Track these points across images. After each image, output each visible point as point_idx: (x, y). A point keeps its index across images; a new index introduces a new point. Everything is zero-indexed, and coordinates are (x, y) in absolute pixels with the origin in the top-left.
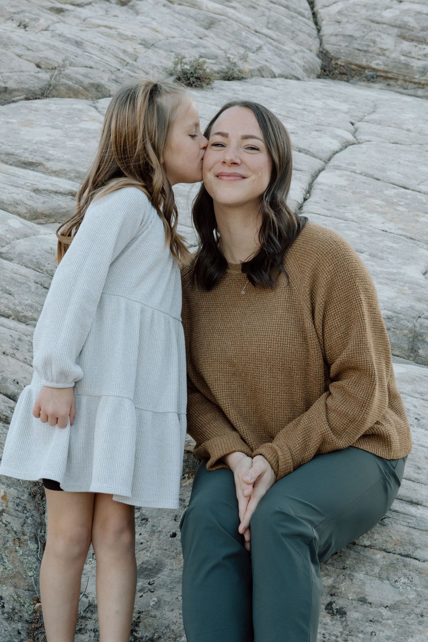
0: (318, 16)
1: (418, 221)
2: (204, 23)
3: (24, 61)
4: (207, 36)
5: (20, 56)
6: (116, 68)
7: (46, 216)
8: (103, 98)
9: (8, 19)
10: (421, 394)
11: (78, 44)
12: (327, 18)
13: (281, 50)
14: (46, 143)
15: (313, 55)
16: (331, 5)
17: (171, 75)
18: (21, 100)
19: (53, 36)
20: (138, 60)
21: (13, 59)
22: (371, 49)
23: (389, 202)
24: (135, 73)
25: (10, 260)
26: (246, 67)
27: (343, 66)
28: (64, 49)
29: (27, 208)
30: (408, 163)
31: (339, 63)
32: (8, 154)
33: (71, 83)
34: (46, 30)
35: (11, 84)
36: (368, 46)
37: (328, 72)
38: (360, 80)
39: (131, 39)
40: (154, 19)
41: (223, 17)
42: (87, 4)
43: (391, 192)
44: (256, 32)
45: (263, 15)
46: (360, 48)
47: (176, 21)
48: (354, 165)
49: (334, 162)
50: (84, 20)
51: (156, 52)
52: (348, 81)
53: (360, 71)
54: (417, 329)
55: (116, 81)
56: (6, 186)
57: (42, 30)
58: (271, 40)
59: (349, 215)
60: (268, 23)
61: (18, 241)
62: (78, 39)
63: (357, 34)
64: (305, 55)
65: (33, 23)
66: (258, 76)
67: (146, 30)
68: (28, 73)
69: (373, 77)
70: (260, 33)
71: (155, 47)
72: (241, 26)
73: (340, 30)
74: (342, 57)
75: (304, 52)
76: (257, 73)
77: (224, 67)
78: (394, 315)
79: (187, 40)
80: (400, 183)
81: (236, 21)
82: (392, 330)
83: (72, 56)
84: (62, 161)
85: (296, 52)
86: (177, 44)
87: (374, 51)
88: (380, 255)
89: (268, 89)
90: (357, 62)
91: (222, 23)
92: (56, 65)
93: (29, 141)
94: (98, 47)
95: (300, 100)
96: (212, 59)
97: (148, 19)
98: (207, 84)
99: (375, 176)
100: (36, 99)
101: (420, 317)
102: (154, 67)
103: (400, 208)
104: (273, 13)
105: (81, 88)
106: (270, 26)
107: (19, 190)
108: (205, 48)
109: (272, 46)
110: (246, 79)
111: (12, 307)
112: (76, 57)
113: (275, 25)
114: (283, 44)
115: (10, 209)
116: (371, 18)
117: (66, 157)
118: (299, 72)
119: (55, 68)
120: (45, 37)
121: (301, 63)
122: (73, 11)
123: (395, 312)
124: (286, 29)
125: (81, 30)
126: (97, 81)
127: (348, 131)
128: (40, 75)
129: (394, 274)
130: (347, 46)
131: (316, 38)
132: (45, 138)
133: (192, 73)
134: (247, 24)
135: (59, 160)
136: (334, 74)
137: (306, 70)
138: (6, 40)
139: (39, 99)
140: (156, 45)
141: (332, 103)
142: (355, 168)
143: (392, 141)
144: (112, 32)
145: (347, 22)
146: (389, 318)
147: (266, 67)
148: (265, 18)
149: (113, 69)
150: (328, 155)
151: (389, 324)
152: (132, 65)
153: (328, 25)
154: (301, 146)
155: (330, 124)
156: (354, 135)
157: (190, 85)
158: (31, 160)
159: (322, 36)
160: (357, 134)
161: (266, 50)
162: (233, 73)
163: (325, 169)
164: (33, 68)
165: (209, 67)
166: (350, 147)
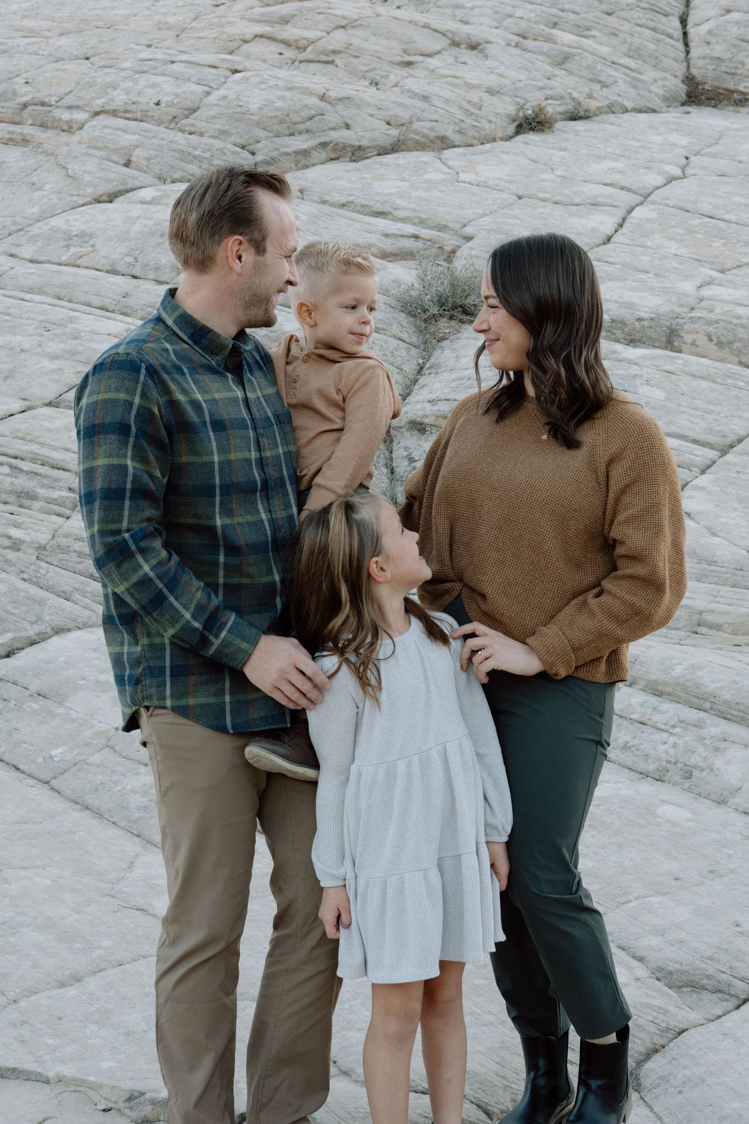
0: (689, 36)
1: (711, 246)
2: (556, 60)
3: (376, 120)
4: (556, 76)
5: (372, 116)
6: (460, 119)
7: (394, 255)
8: (447, 149)
9: (360, 78)
10: (656, 366)
11: (425, 98)
12: (697, 39)
13: (638, 80)
14: (395, 194)
15: (678, 81)
16: (703, 23)
17: (514, 121)
18: (374, 156)
19: (402, 93)
20: (482, 109)
21: (366, 119)
22: (739, 72)
23: (691, 231)
24: (479, 122)
26: (593, 105)
27: (710, 91)
28: (412, 105)
29: (378, 249)
30: (723, 195)
31: (707, 88)
32: (363, 206)
33: (417, 137)
34: (396, 86)
35: (365, 143)
36: (736, 68)
37: (694, 98)
38: (728, 105)
39: (477, 87)
40: (502, 63)
41: (579, 51)
42: (436, 54)
43: (695, 222)
44: (613, 63)
45: (624, 42)
46: (728, 71)
47: (525, 62)
48: (669, 199)
49: (652, 197)
50: (433, 71)
51: (501, 98)
52: (715, 107)
53: (728, 95)
54: (673, 327)
55: (460, 132)
56: (361, 232)
57: (393, 87)
58: (628, 71)
59: (649, 243)
60: (630, 50)
62: (425, 93)
63: (725, 56)
64: (667, 83)
65: (384, 80)
66: (607, 113)
67: (492, 76)
68: (379, 131)
69: (741, 101)
70: (617, 64)
71: (501, 94)
72: (597, 58)
73: (709, 51)
74: (710, 82)
75: (666, 79)
76: (607, 109)
77: (570, 107)
79: (534, 83)
80: (708, 213)
81: (592, 54)
82: (654, 327)
83: (419, 112)
85: (656, 81)
86: (523, 87)
87: (742, 73)
88: (663, 274)
89: (612, 125)
90: (725, 86)
91: (576, 58)
92: (405, 122)
93: (381, 194)
94: (444, 100)
95: (640, 137)
96: (558, 100)
97: (496, 64)
98: (549, 128)
99: (686, 208)
100: (387, 154)
101: (677, 318)
102: (497, 114)
103: (699, 236)
104: (635, 39)
105: (427, 141)
106: (631, 53)
107: (372, 236)
108: (552, 88)
109: (630, 77)
110: (592, 117)
112: (423, 112)
113: (636, 53)
114: (641, 74)
116: (741, 37)
117: (411, 206)
118: (658, 104)
119: (404, 124)
120: (394, 95)
121: (661, 92)
122: (422, 62)
123: (657, 315)
124: (649, 56)
125: (429, 83)
126: (442, 133)
127: (678, 166)
128: (390, 132)
129: (669, 288)
130: (714, 70)
131: (683, 62)
132: (394, 191)
133: (533, 118)
134: (603, 56)
135: (405, 209)
136: (700, 100)
137: (666, 99)
138: (358, 101)
139: (390, 154)
140: (501, 91)
142: (668, 202)
143: (719, 174)
144: (460, 81)
145: (717, 43)
146: (652, 319)
147: (617, 102)
148: (626, 45)
149: (457, 121)
150: (649, 191)
151: (651, 324)
152: (476, 115)
153: (697, 46)
154: (624, 184)
155: (661, 161)
156: (683, 169)
157: (532, 129)
158: (381, 210)
159: (690, 59)
160: (687, 168)
161: (621, 83)
162: (579, 113)
163: (642, 203)
164: (382, 126)
165: (552, 109)
166: (674, 182)
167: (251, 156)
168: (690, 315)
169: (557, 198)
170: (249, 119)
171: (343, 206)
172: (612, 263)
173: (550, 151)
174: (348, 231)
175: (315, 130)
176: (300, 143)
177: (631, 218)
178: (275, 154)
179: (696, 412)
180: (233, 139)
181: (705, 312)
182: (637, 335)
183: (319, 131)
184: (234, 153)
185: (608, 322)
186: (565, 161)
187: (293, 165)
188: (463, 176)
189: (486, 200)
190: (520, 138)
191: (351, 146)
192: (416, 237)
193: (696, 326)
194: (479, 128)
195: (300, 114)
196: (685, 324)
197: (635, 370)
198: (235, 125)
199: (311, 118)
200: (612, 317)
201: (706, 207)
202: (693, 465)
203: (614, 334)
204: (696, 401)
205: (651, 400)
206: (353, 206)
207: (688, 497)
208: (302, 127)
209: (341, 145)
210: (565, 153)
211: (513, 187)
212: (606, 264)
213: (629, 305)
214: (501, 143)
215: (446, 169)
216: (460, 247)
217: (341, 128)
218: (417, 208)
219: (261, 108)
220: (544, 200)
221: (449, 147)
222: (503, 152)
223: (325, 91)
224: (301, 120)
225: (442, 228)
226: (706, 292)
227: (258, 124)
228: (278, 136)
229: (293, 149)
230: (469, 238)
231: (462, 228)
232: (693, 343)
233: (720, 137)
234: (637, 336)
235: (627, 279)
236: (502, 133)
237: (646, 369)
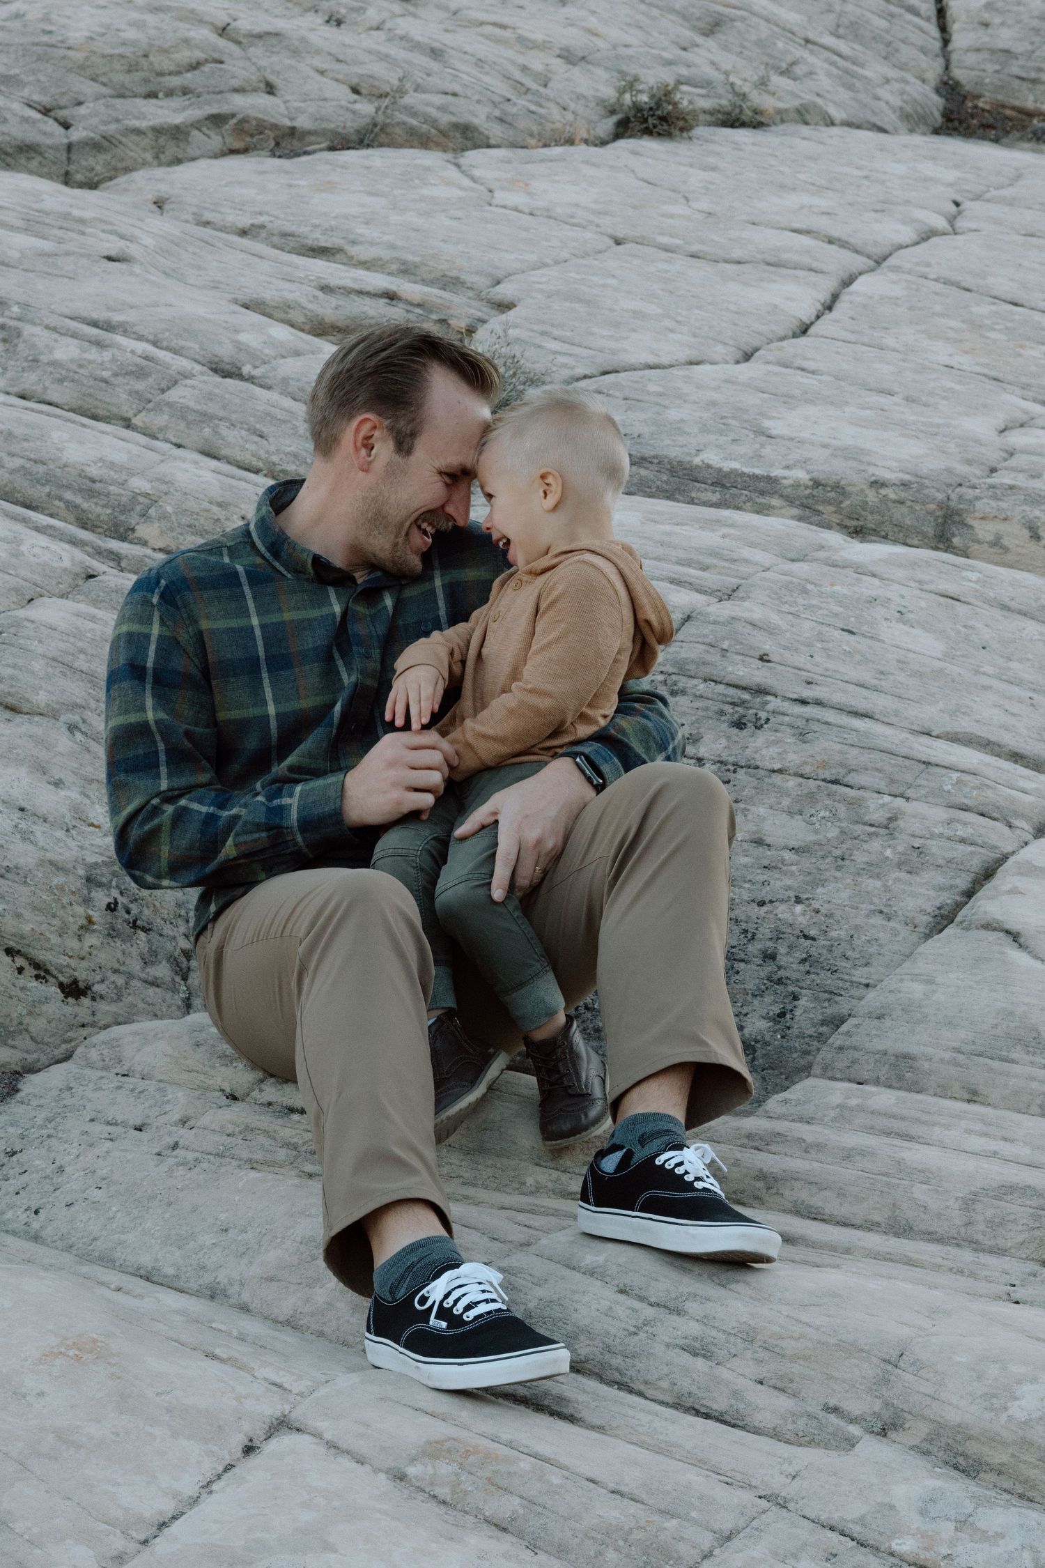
0: (948, 14)
1: (1020, 355)
2: (700, 24)
3: (330, 82)
4: (697, 46)
5: (322, 73)
6: (504, 97)
8: (473, 148)
9: (309, 10)
10: (921, 582)
11: (435, 53)
12: (964, 17)
13: (854, 75)
14: (355, 217)
15: (928, 88)
17: (613, 112)
18: (321, 150)
19: (389, 40)
20: (550, 85)
21: (308, 77)
23: (976, 325)
24: (541, 106)
25: (269, 388)
26: (768, 103)
27: (989, 111)
28: (406, 62)
29: (306, 315)
30: (1036, 266)
31: (981, 105)
32: (284, 235)
33: (414, 122)
34: (378, 29)
35: (302, 122)
36: (1039, 69)
37: (956, 123)
38: (1021, 139)
39: (543, 46)
40: (593, 12)
41: (739, 13)
43: (983, 309)
44: (807, 41)
45: (829, 11)
46: (1024, 75)
47: (639, 17)
48: (928, 265)
49: (892, 261)
50: (455, 13)
51: (588, 70)
52: (996, 141)
53: (1022, 120)
54: (953, 504)
55: (501, 120)
56: (272, 280)
57: (371, 29)
58: (835, 58)
59: (890, 341)
60: (838, 26)
61: (282, 361)
62: (436, 45)
63: (1018, 48)
64: (908, 88)
65: (354, 15)
66: (797, 122)
67: (572, 31)
68: (335, 103)
70: (814, 43)
71: (588, 63)
72: (775, 29)
73: (986, 39)
74: (987, 94)
75: (907, 82)
76: (794, 115)
77: (724, 102)
78: (913, 479)
79: (653, 51)
80: (1009, 298)
81: (768, 21)
82: (909, 503)
83: (420, 74)
84: (377, 244)
85: (887, 81)
86: (632, 57)
88: (924, 399)
89: (805, 142)
90: (1017, 103)
91: (738, 24)
92: (388, 90)
93: (324, 214)
94: (474, 60)
95: (863, 163)
96: (702, 87)
97: (582, 12)
98: (681, 132)
99: (963, 284)
100: (349, 148)
101: (960, 485)
102: (579, 97)
103: (993, 335)
104: (850, 8)
105: (433, 131)
106: (841, 31)
107: (294, 287)
108: (689, 66)
109: (838, 68)
110: (768, 125)
111: (263, 455)
112: (428, 75)
113: (853, 30)
114: (862, 66)
115: (276, 314)
117: (385, 238)
118: (889, 118)
119: (387, 95)
120: (375, 41)
121: (897, 102)
123: (917, 476)
124: (874, 38)
125: (447, 31)
126: (466, 118)
127: (941, 214)
128: (358, 107)
129: (938, 426)
130: (997, 72)
131: (937, 56)
132: (354, 211)
133: (651, 109)
134: (788, 27)
135: (372, 244)
136: (968, 127)
137: (906, 117)
138: (297, 43)
139: (353, 148)
140: (590, 58)
141: (928, 169)
142: (927, 270)
143: (1023, 232)
144: (507, 34)
145: (1003, 24)
146: (905, 485)
147: (815, 105)
148: (832, 16)
149: (497, 99)
150: (886, 251)
151: (903, 494)
152: (537, 93)
153: (964, 29)
154: (835, 233)
155: (907, 202)
156: (952, 220)
157: (648, 132)
158: (324, 244)
159: (950, 52)
160: (959, 219)
161: (821, 76)
162: (741, 111)
163: (872, 270)
164: (345, 94)
165: (688, 99)
166: (935, 240)
167: (60, 130)
168: (990, 481)
169: (695, 248)
170: (64, 58)
171: (243, 233)
172: (813, 372)
173: (683, 169)
174: (243, 275)
175: (200, 90)
176: (166, 112)
177: (851, 294)
178: (112, 128)
179: (1016, 690)
180: (26, 92)
181: (1021, 477)
182: (870, 518)
183: (208, 93)
184: (25, 120)
185: (806, 487)
186: (713, 187)
187: (149, 156)
188: (500, 196)
189: (547, 240)
190: (622, 144)
191: (274, 127)
192: (391, 297)
193: (1004, 505)
194: (541, 116)
195: (172, 56)
196: (978, 498)
197: (870, 587)
198: (33, 66)
199: (195, 66)
200: (815, 475)
201: (1003, 284)
202: (1017, 815)
203: (819, 513)
204: (1014, 665)
205: (911, 655)
206: (263, 234)
207: (1010, 892)
208: (175, 81)
209: (254, 123)
210: (713, 174)
211: (606, 221)
212: (799, 372)
213: (853, 454)
214: (584, 147)
215: (466, 182)
216: (484, 322)
217: (255, 90)
218: (399, 243)
219: (91, 38)
220: (668, 249)
221: (476, 146)
222: (587, 162)
223: (229, 20)
224: (172, 68)
225: (451, 283)
226: (1018, 439)
227: (82, 67)
228: (122, 96)
229: (151, 123)
230: (504, 306)
231: (494, 286)
232: (997, 543)
233: (1019, 177)
234: (871, 520)
235: (847, 403)
236: (588, 131)
237: (898, 587)
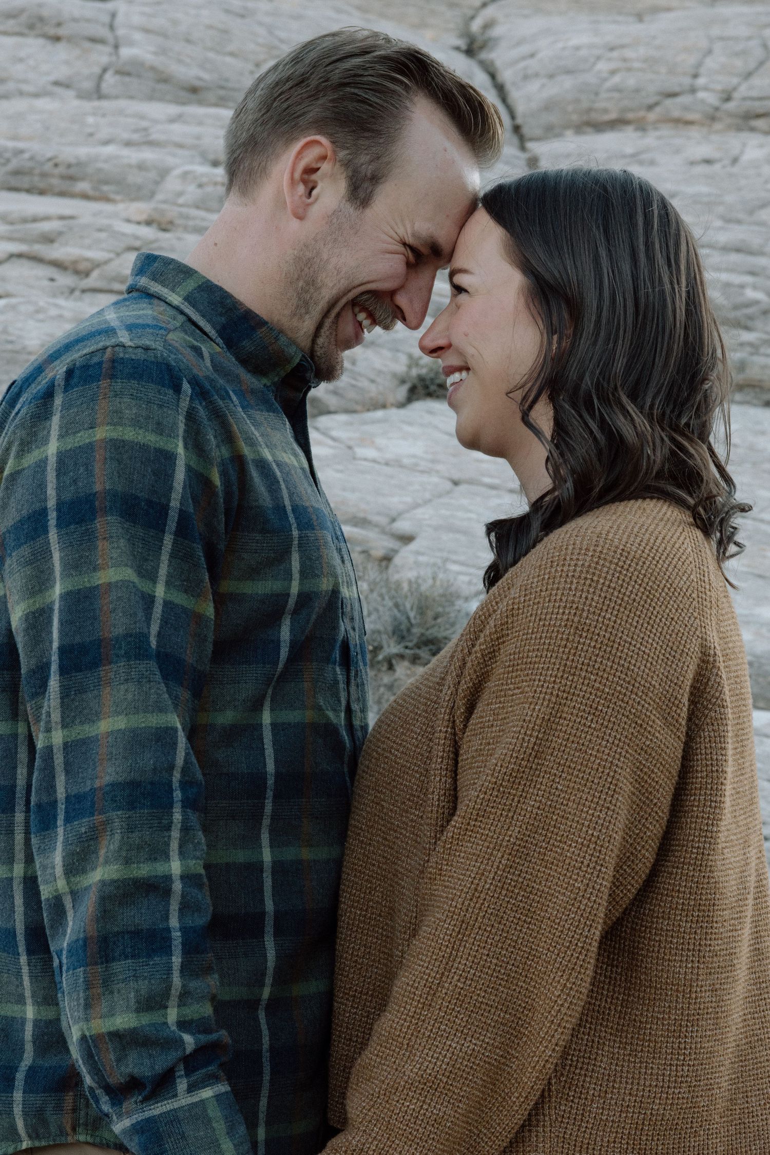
17: (403, 381)
102: (379, 372)
157: (430, 395)
188: (360, 452)
189: (409, 485)
190: (416, 405)
194: (360, 389)
216: (396, 552)
220: (492, 487)
230: (407, 539)
231: (392, 523)
236: (392, 397)
